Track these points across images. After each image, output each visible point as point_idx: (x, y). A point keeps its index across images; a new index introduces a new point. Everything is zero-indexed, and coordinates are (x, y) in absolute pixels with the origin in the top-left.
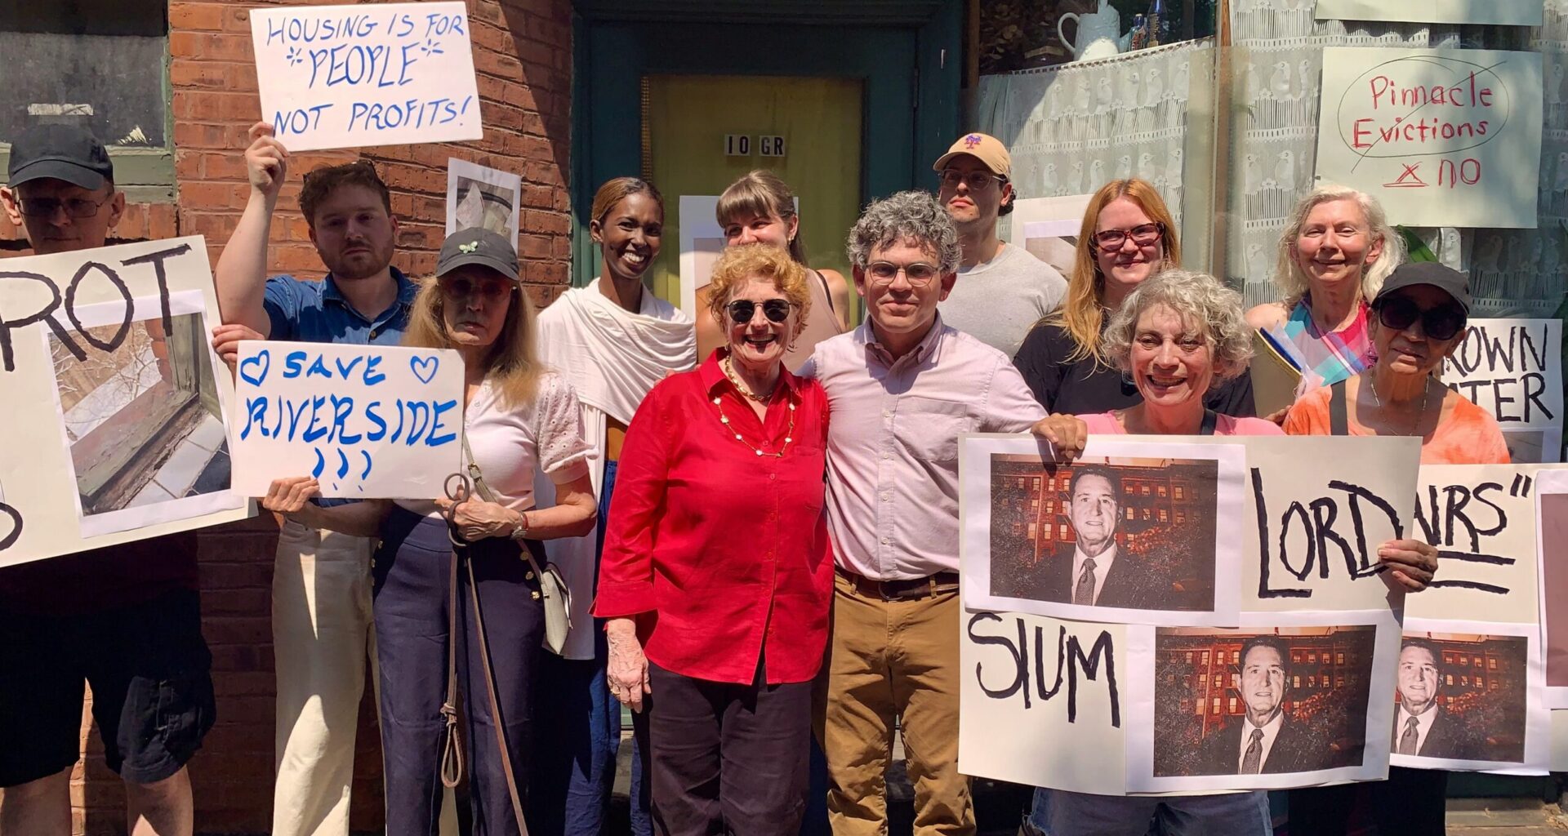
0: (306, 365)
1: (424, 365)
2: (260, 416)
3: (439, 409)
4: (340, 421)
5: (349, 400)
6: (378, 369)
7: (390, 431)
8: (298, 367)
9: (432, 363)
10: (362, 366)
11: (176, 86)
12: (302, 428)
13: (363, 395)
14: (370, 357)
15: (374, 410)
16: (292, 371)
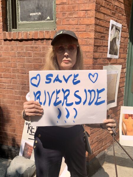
0: (53, 79)
1: (93, 76)
2: (38, 98)
3: (99, 92)
4: (65, 98)
5: (68, 90)
6: (78, 79)
7: (83, 101)
8: (50, 80)
9: (96, 75)
10: (72, 78)
11: (57, 5)
12: (53, 101)
13: (73, 88)
14: (74, 74)
15: (77, 93)
16: (48, 81)
